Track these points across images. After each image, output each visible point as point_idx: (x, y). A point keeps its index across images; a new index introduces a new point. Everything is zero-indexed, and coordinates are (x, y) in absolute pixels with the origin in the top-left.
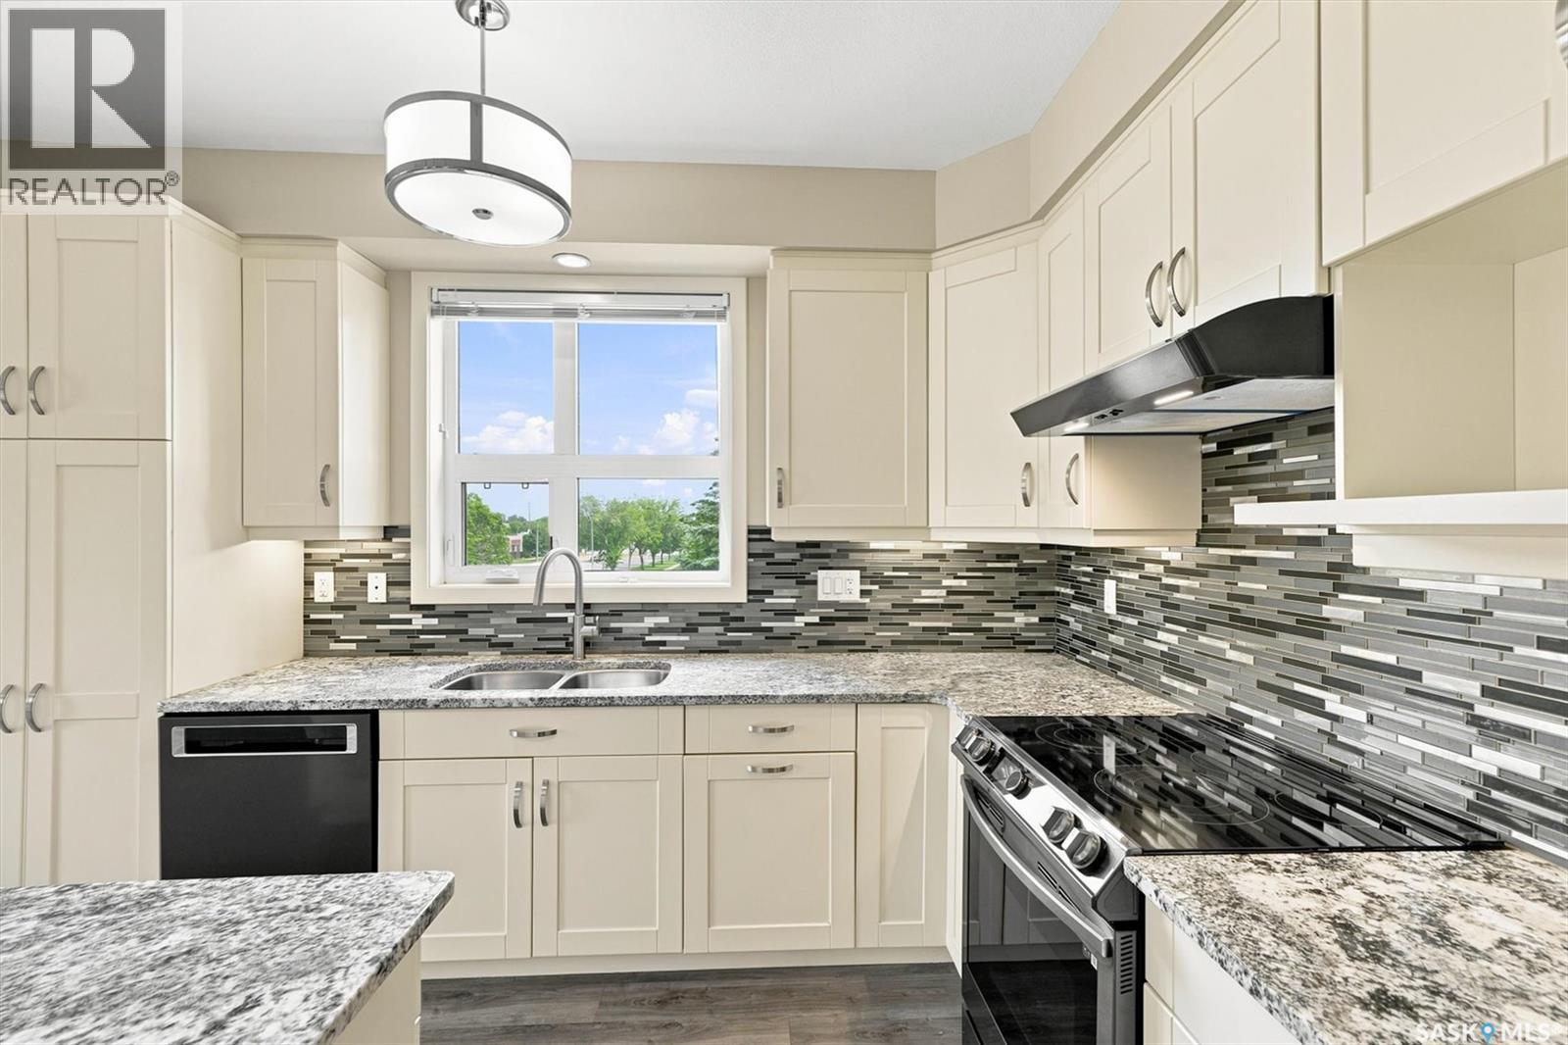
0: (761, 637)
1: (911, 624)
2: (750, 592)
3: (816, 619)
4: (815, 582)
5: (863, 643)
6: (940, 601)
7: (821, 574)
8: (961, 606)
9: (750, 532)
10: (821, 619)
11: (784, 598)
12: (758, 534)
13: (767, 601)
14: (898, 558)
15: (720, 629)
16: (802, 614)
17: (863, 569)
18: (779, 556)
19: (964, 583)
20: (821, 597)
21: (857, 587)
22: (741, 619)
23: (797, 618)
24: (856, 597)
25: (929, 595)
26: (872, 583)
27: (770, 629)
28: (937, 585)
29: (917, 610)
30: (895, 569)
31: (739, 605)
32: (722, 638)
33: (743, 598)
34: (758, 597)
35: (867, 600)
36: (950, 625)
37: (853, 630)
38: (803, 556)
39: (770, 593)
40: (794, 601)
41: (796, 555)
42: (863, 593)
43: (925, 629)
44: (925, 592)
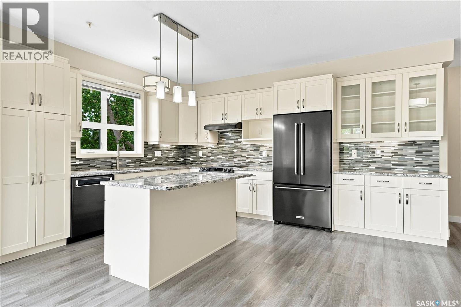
0: (146, 164)
1: (168, 161)
2: (145, 155)
3: (155, 160)
4: (155, 153)
5: (161, 164)
6: (172, 156)
7: (156, 151)
8: (175, 157)
9: (145, 143)
10: (156, 160)
11: (149, 156)
12: (146, 143)
13: (147, 157)
14: (166, 149)
15: (140, 162)
16: (152, 159)
17: (161, 150)
18: (149, 148)
19: (175, 153)
20: (156, 156)
21: (161, 154)
22: (143, 160)
23: (152, 160)
24: (160, 156)
25: (171, 155)
26: (163, 153)
27: (148, 162)
28: (171, 153)
29: (169, 158)
30: (166, 151)
31: (143, 157)
32: (140, 164)
33: (143, 156)
34: (146, 156)
35: (162, 156)
36: (173, 161)
37: (160, 162)
38: (153, 148)
39: (148, 155)
40: (151, 157)
41: (152, 148)
42: (162, 155)
43: (170, 161)
44: (170, 155)
